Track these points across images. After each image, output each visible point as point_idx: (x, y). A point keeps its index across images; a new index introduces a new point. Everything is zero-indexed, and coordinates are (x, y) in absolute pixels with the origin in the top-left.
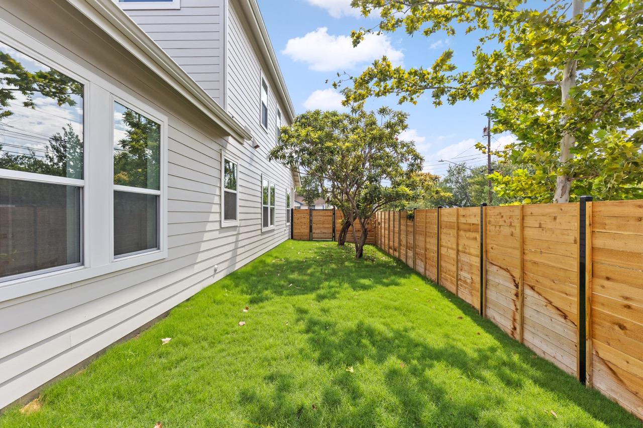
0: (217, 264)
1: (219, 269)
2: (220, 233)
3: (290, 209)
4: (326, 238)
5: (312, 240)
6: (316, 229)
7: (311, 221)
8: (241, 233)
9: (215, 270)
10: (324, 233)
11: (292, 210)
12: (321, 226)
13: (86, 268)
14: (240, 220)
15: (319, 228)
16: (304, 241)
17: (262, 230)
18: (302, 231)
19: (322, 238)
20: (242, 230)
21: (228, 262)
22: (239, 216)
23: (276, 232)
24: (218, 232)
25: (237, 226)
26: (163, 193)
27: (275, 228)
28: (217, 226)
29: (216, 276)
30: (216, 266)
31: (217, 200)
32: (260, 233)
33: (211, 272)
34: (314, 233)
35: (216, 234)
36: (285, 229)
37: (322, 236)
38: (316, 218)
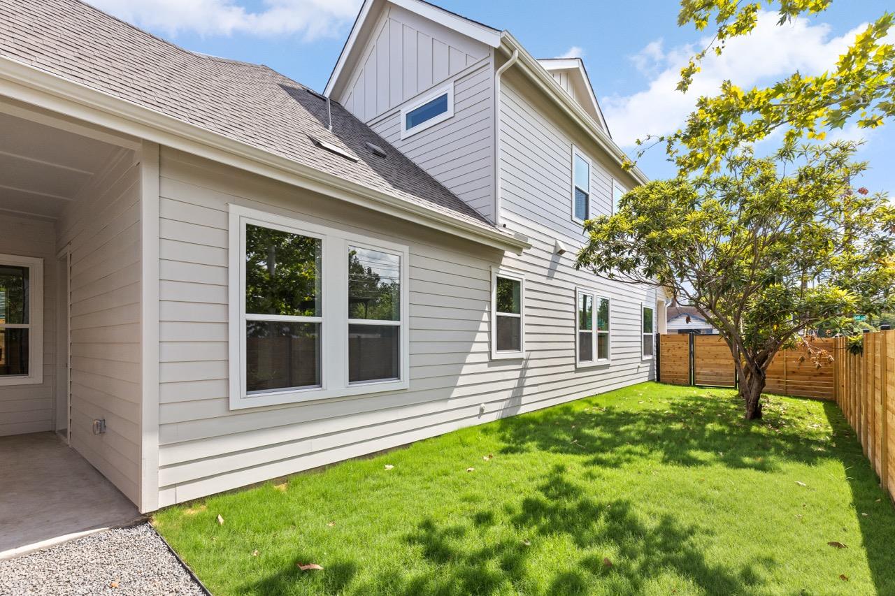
0: (485, 403)
1: (487, 408)
2: (489, 366)
3: (654, 334)
4: (721, 383)
5: (694, 386)
6: (702, 368)
7: (692, 353)
8: (531, 368)
9: (482, 410)
10: (717, 374)
11: (658, 336)
12: (713, 362)
13: (322, 390)
14: (527, 351)
15: (707, 366)
16: (679, 385)
17: (578, 364)
18: (677, 369)
19: (713, 383)
20: (531, 364)
21: (504, 402)
22: (525, 346)
23: (611, 369)
24: (486, 365)
25: (522, 359)
26: (404, 324)
27: (612, 363)
28: (485, 358)
29: (483, 417)
30: (483, 405)
31: (484, 327)
32: (574, 369)
33: (476, 411)
34: (699, 374)
35: (485, 368)
36: (639, 364)
37: (714, 378)
38: (702, 348)
